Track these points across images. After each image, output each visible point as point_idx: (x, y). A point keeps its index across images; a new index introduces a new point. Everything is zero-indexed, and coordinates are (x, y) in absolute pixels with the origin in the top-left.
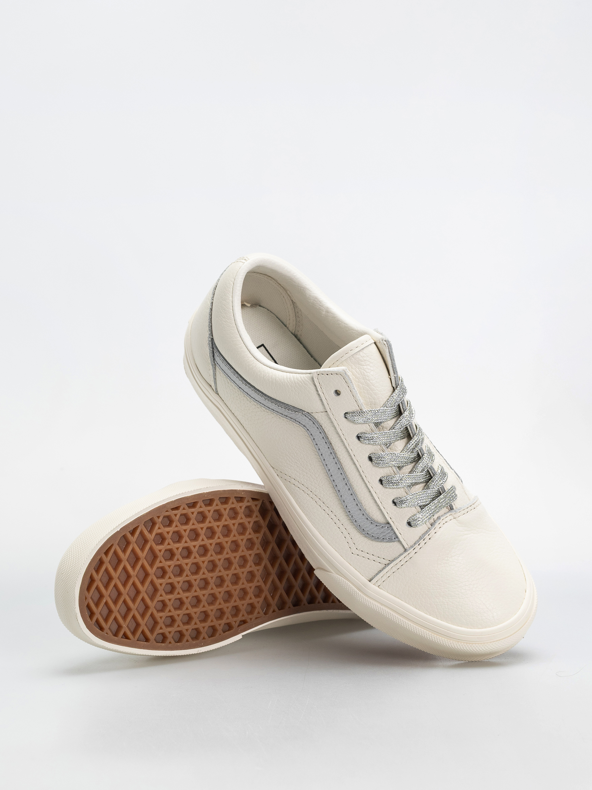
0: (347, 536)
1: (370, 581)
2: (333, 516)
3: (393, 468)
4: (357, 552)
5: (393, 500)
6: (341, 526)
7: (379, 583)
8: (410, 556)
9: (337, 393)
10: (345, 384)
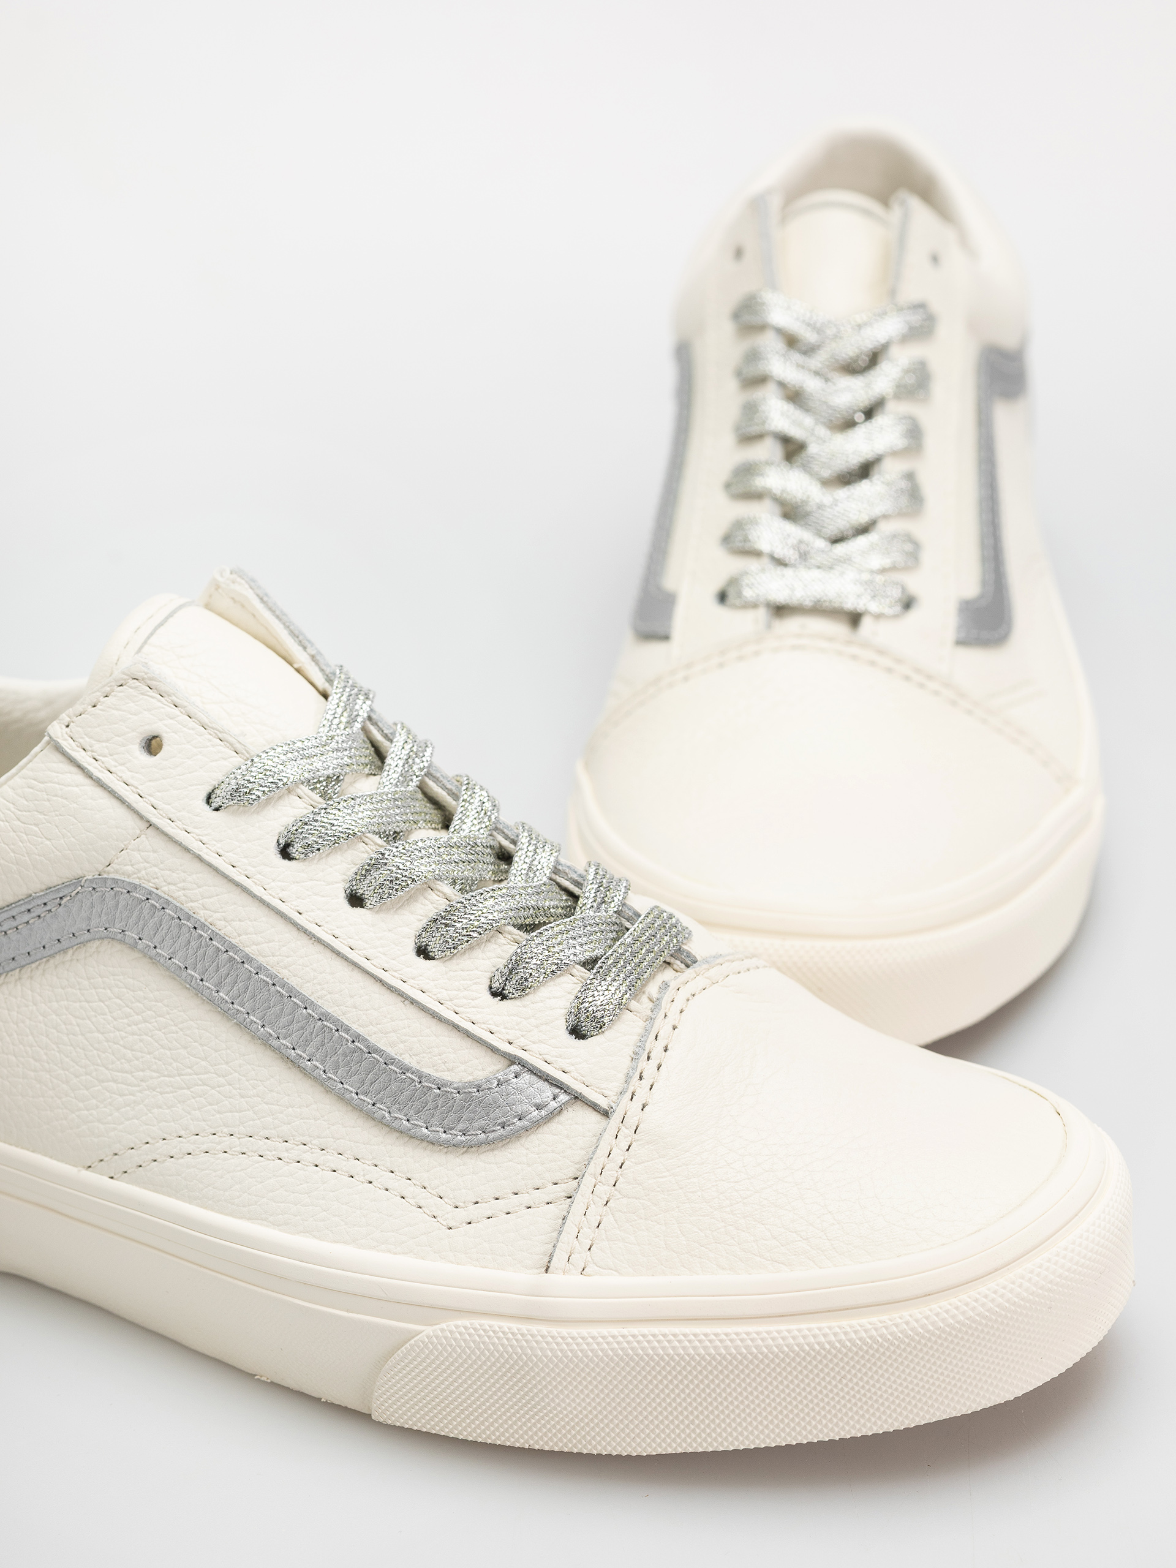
0: (409, 1189)
1: (547, 1271)
2: (332, 1160)
3: (440, 888)
4: (463, 1214)
5: (491, 988)
6: (373, 1173)
7: (578, 1259)
8: (631, 1122)
9: (152, 745)
10: (159, 701)
